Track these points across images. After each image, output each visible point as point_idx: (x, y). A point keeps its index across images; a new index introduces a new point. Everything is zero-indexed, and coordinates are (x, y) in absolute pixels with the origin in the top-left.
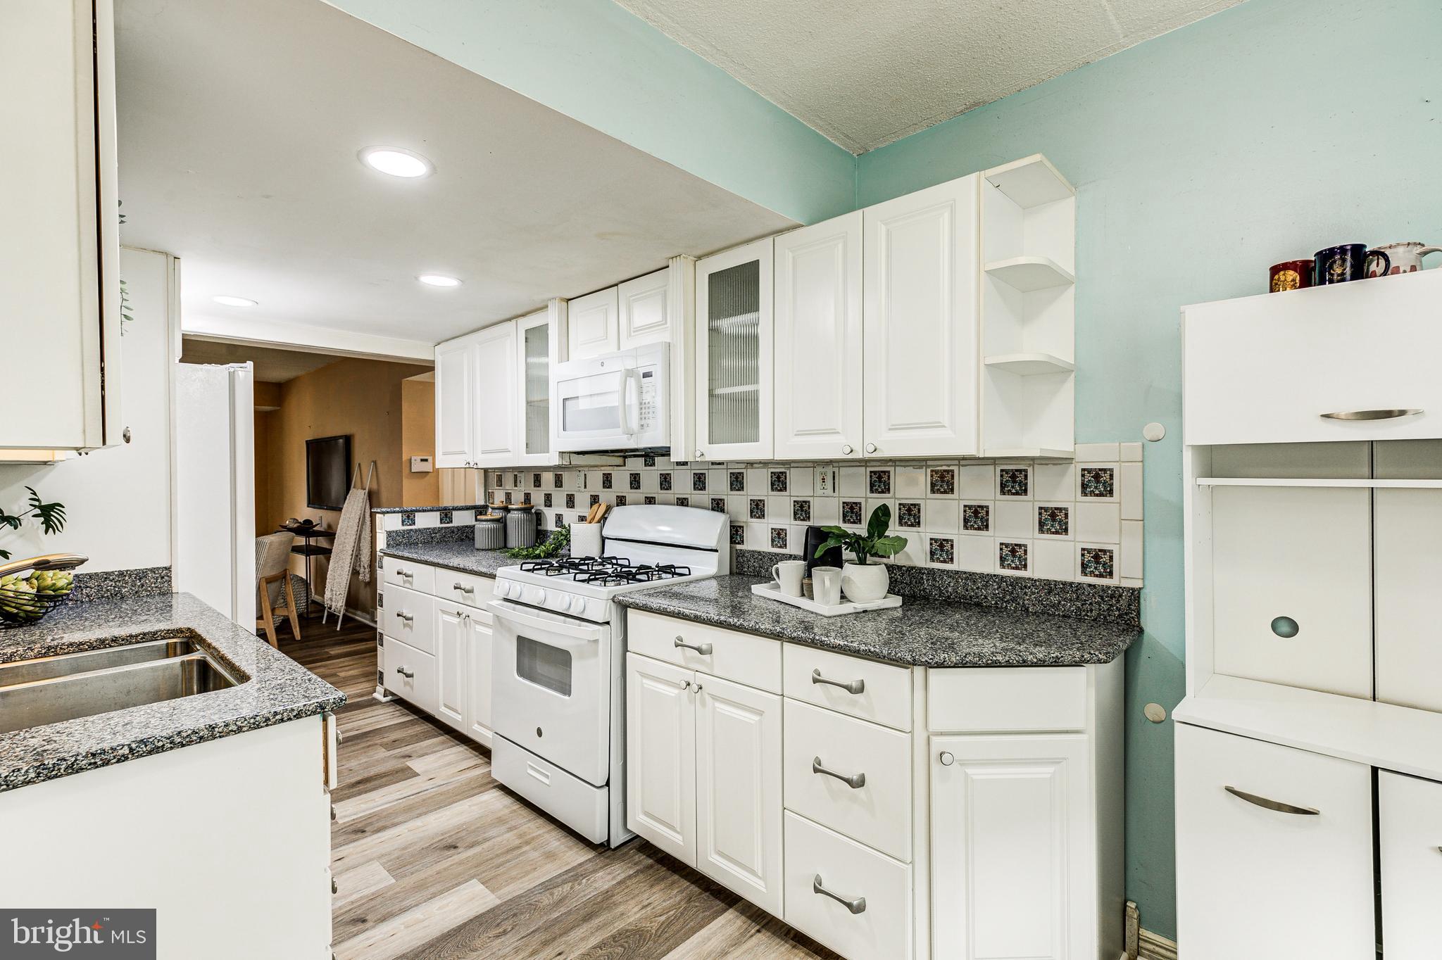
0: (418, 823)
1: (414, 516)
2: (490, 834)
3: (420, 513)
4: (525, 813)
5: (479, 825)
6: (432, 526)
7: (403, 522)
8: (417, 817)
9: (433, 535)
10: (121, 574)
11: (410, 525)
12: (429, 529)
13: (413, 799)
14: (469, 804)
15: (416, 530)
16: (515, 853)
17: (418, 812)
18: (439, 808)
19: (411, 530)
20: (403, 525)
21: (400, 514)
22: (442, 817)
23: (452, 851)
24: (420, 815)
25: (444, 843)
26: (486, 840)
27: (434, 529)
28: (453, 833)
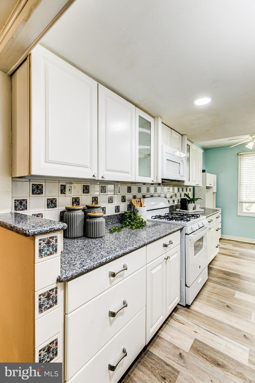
0: (226, 321)
2: (215, 300)
4: (200, 297)
5: (213, 305)
8: (223, 323)
13: (213, 331)
14: (205, 312)
16: (218, 293)
17: (220, 324)
18: (213, 319)
22: (217, 316)
23: (229, 306)
24: (221, 323)
25: (228, 309)
26: (218, 300)
28: (223, 309)
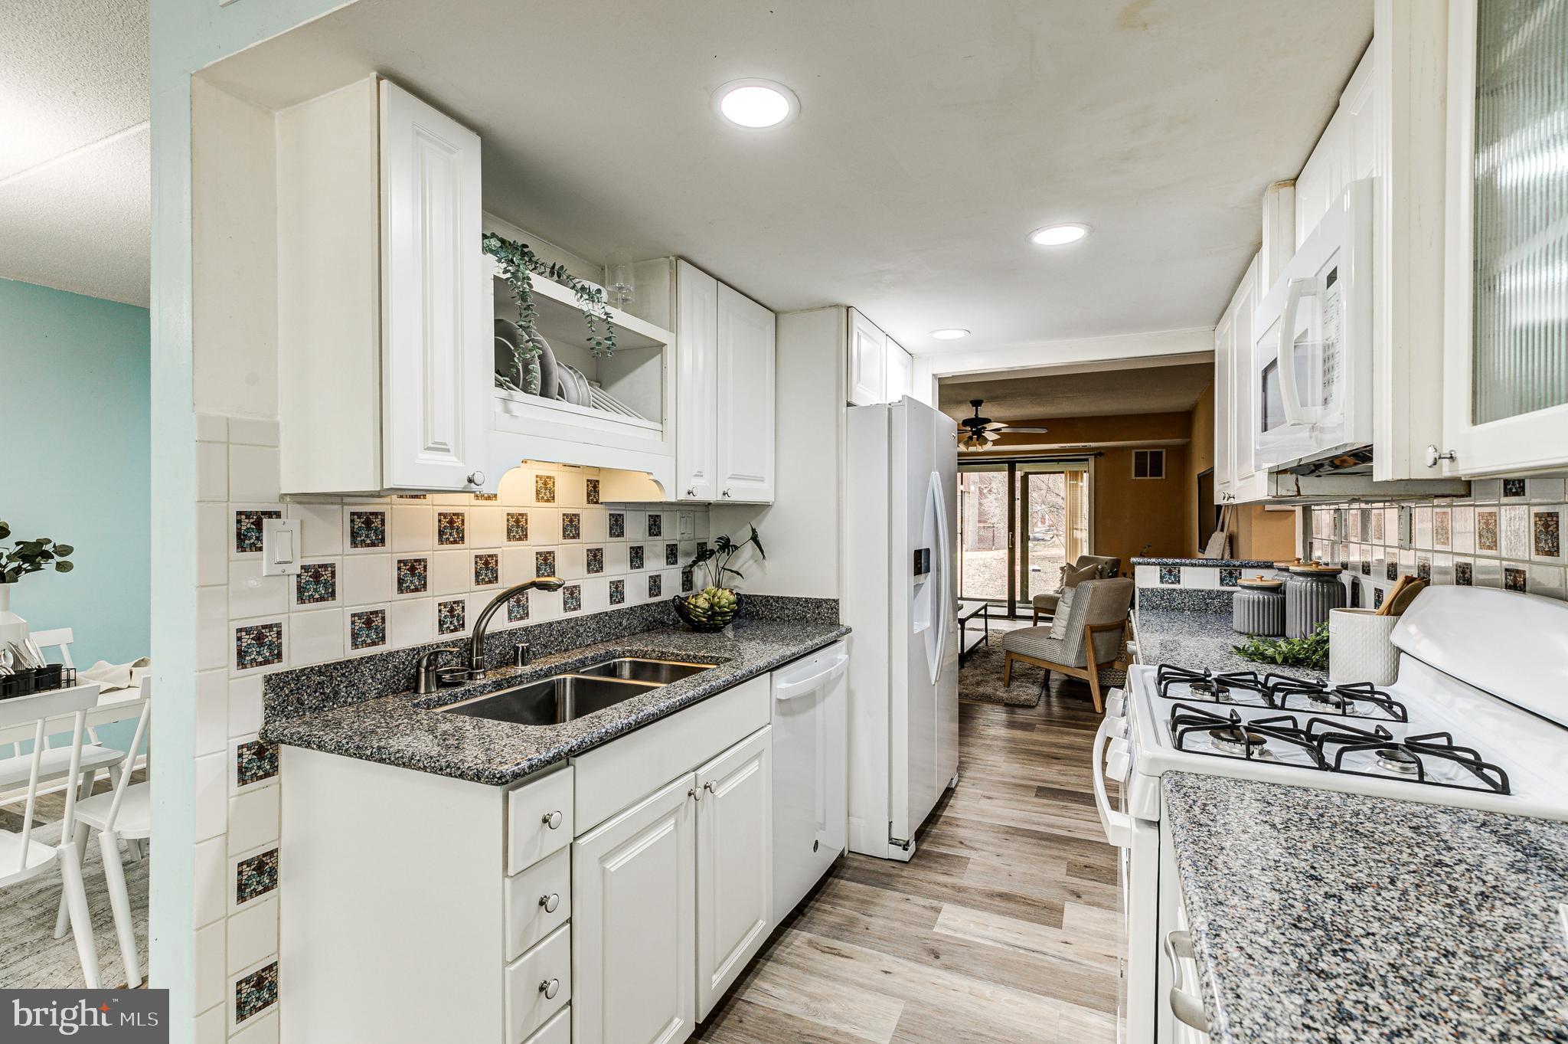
1: (1179, 571)
3: (1186, 568)
6: (1207, 587)
7: (1162, 578)
9: (1208, 601)
10: (807, 600)
11: (1173, 583)
12: (1202, 591)
15: (1181, 592)
19: (1174, 590)
20: (1162, 582)
21: (1158, 568)
27: (1210, 592)
